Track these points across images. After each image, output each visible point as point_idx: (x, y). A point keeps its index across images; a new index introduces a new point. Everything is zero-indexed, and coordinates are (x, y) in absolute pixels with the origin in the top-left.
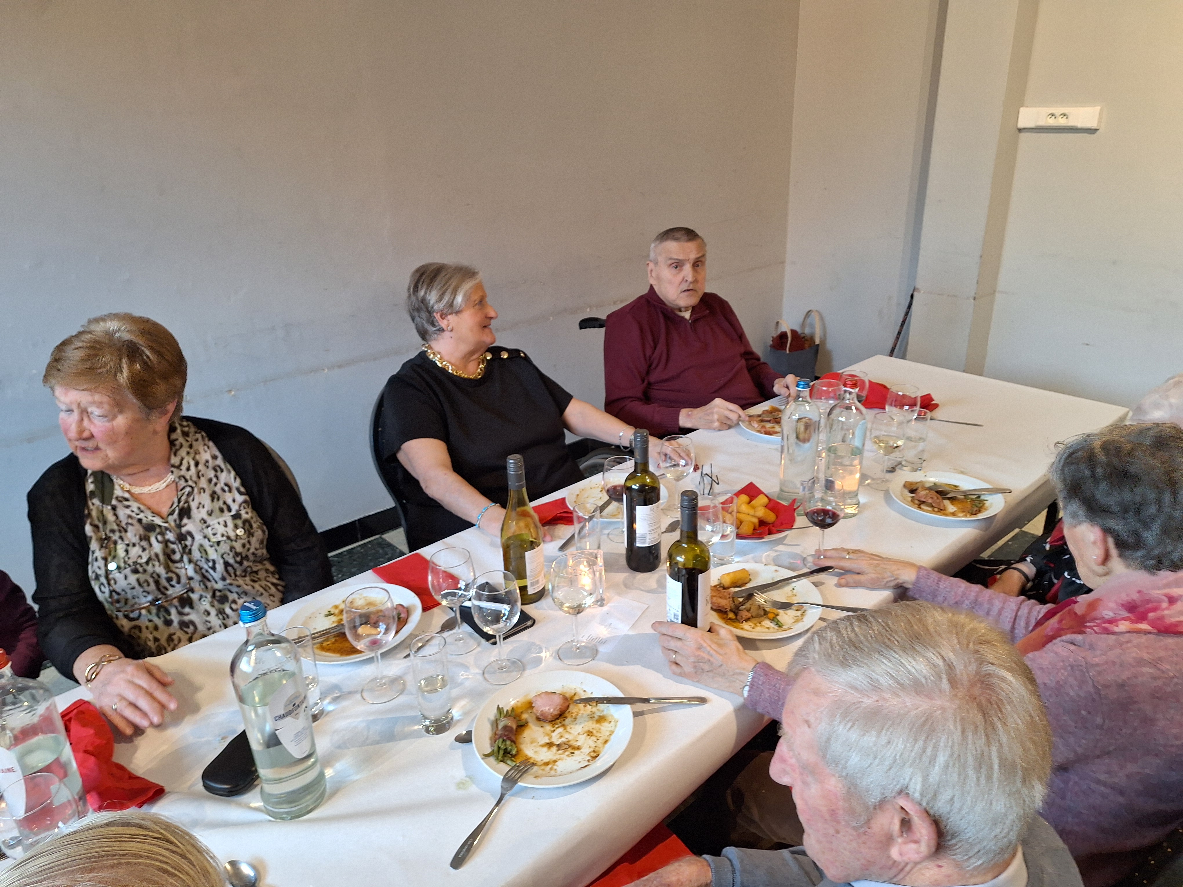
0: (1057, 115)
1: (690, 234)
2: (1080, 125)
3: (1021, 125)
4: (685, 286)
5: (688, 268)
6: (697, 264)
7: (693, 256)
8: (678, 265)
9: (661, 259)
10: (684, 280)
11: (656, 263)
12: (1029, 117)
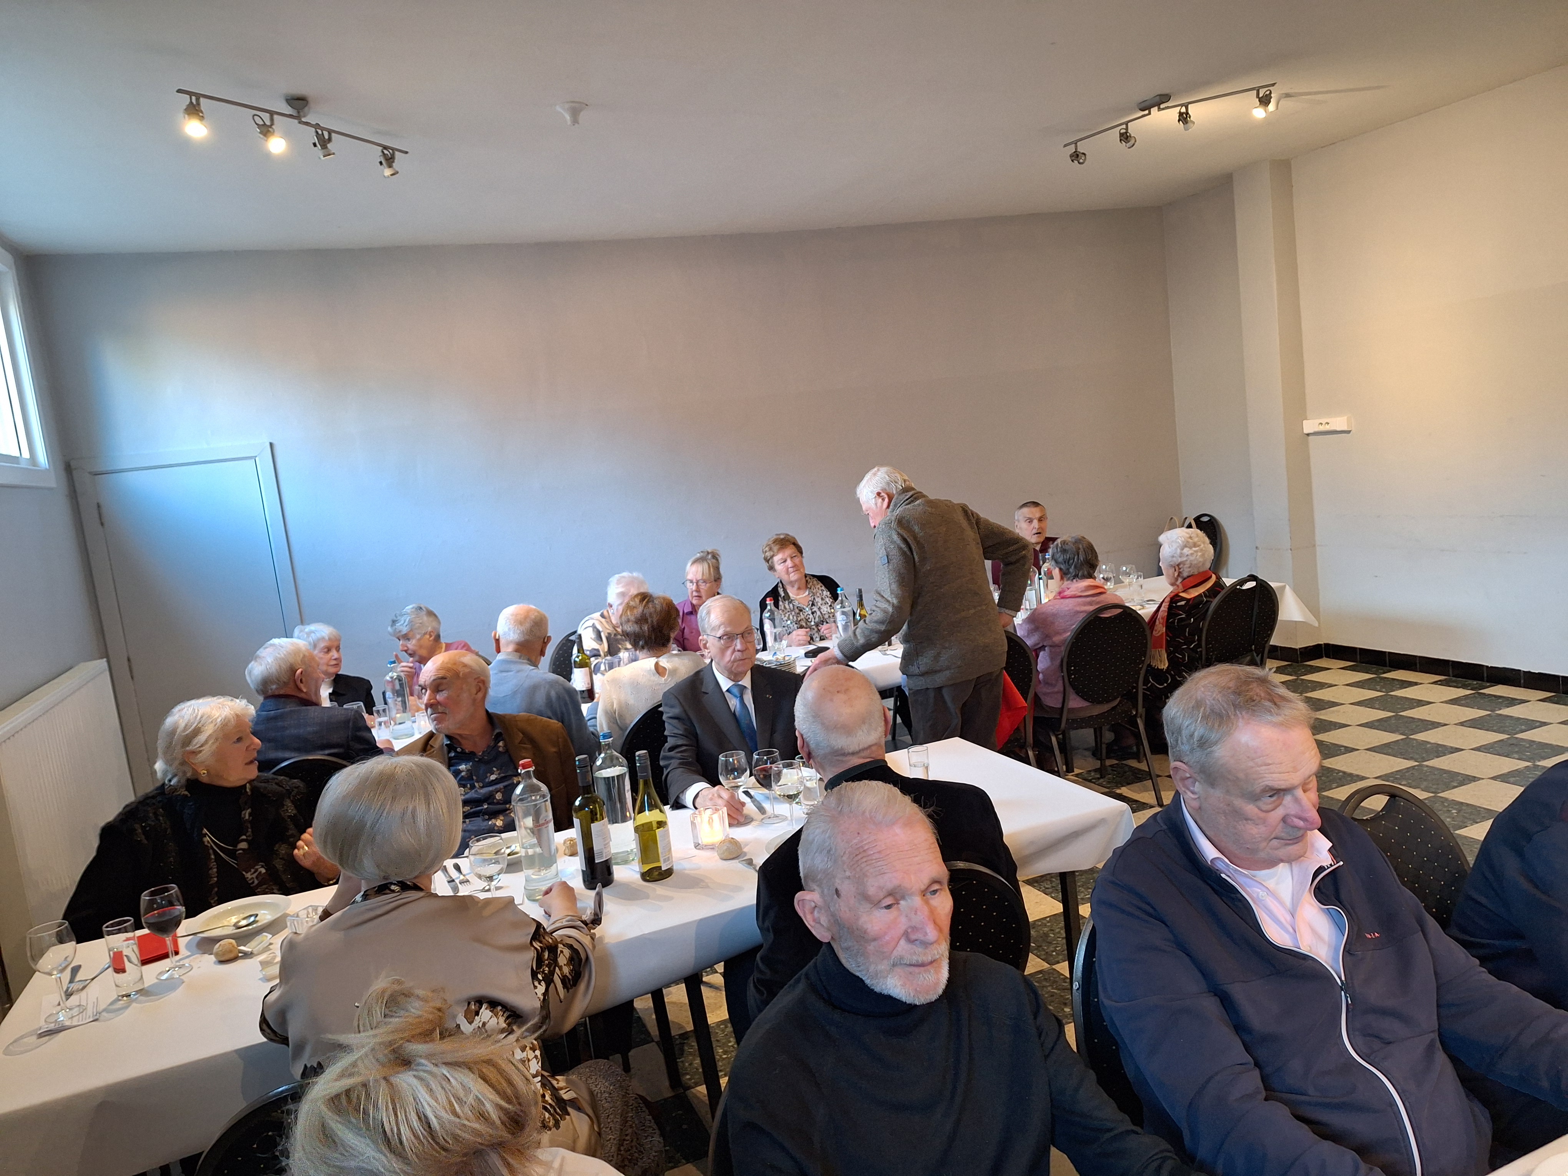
0: (1324, 423)
1: (1036, 504)
2: (1338, 429)
3: (1306, 431)
4: (1035, 531)
5: (1035, 523)
6: (1040, 520)
7: (1038, 515)
8: (1030, 521)
9: (1021, 518)
10: (1034, 528)
11: (1018, 521)
12: (1309, 426)
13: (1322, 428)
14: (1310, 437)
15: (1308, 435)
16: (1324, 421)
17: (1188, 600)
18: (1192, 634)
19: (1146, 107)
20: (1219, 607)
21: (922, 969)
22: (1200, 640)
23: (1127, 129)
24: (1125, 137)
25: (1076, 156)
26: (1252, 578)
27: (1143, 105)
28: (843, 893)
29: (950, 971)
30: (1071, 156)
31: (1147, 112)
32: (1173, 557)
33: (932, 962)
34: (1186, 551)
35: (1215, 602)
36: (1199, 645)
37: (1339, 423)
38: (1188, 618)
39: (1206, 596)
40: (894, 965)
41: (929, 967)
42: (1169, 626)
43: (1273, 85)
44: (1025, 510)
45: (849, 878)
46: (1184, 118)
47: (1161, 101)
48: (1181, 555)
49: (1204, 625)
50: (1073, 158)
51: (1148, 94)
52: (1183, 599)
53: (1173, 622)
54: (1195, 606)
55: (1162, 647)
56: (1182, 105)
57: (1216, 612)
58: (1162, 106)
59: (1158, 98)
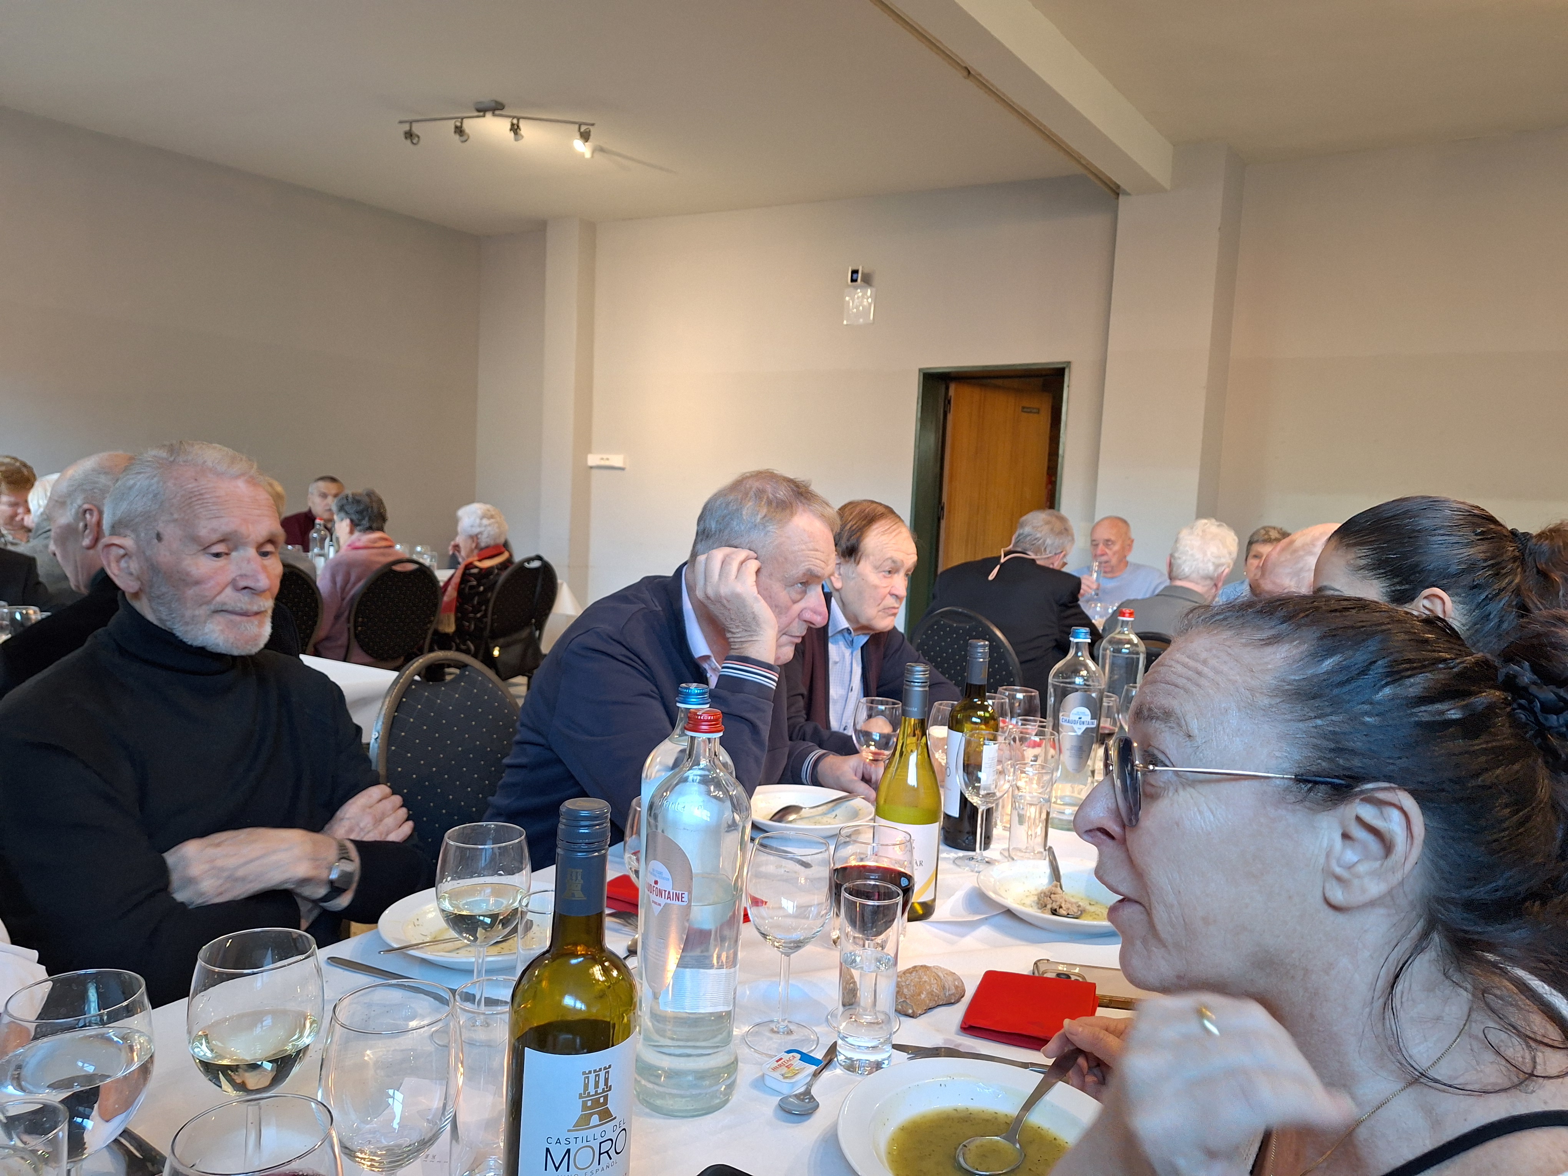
0: (605, 459)
1: (333, 480)
2: (615, 465)
3: (589, 465)
4: (328, 508)
5: (331, 498)
6: (336, 495)
7: (334, 491)
8: (326, 495)
9: (314, 491)
10: (327, 504)
11: (312, 494)
12: (593, 460)
13: (603, 463)
14: (594, 471)
15: (591, 467)
16: (605, 456)
17: (481, 569)
18: (480, 603)
19: (482, 110)
20: (507, 581)
21: (244, 618)
22: (486, 610)
23: (462, 123)
24: (459, 130)
25: (409, 135)
26: (539, 558)
27: (480, 106)
28: (166, 537)
29: (273, 628)
30: (406, 133)
31: (481, 114)
32: (472, 526)
33: (257, 613)
34: (485, 522)
35: (505, 574)
36: (485, 615)
37: (617, 460)
38: (479, 585)
39: (498, 569)
40: (216, 612)
41: (252, 618)
42: (460, 591)
43: (593, 125)
44: (322, 485)
45: (176, 520)
46: (515, 129)
47: (495, 108)
48: (480, 525)
49: (492, 596)
50: (407, 135)
51: (486, 98)
52: (476, 567)
53: (464, 589)
54: (486, 573)
55: (450, 611)
56: (514, 117)
57: (504, 585)
58: (497, 112)
59: (493, 104)
